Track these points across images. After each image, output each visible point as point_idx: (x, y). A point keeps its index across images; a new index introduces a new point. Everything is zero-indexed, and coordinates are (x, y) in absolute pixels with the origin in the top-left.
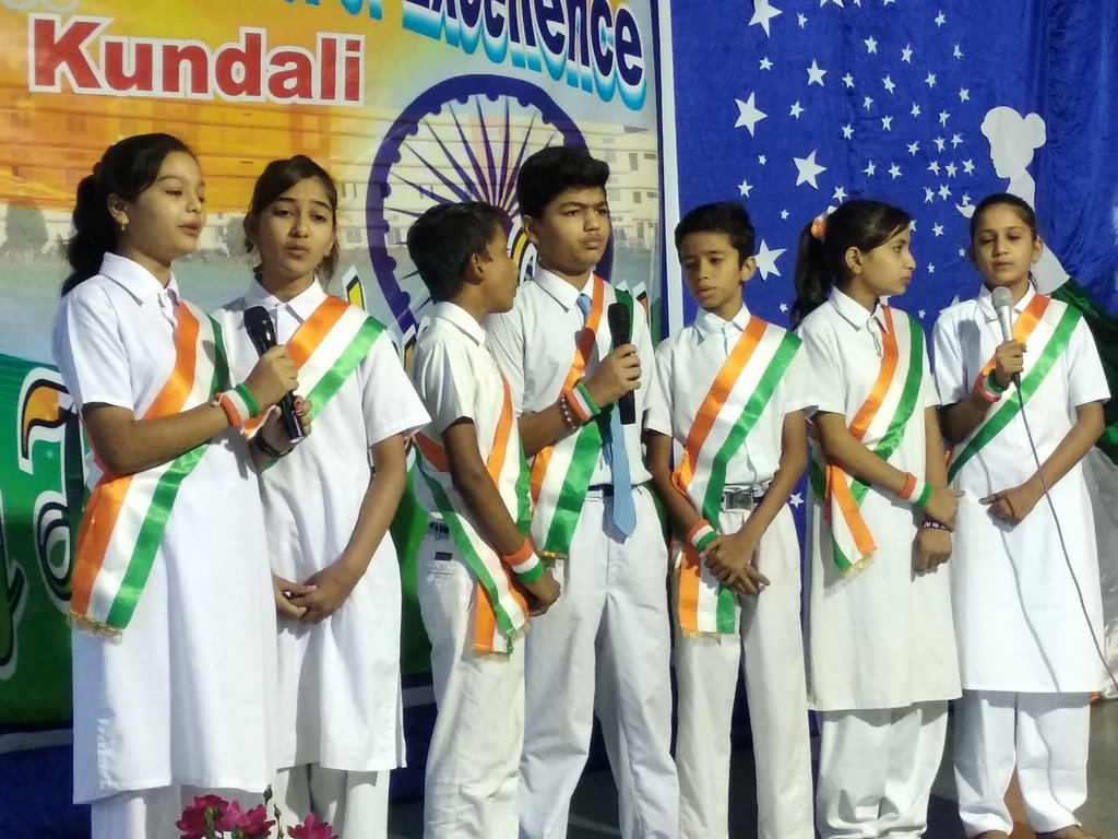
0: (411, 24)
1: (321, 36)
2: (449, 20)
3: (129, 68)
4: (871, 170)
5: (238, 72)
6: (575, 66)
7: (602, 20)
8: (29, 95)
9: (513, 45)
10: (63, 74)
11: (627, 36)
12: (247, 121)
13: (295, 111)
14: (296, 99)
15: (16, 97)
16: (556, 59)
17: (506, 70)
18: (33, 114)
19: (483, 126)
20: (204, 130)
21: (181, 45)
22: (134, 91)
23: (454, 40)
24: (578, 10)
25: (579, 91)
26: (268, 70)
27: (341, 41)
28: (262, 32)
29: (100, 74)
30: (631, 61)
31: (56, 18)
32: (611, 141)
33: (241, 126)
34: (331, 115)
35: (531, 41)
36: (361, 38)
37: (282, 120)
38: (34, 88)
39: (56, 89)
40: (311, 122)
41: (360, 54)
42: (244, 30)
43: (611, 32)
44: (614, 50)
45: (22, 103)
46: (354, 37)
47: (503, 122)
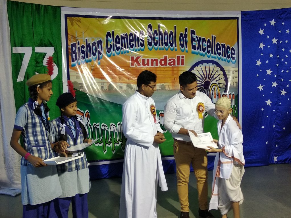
0: (193, 53)
1: (177, 56)
2: (200, 52)
3: (146, 63)
4: (283, 71)
5: (163, 62)
6: (223, 57)
7: (228, 49)
8: (130, 68)
9: (212, 55)
10: (136, 65)
11: (233, 52)
12: (165, 70)
13: (173, 68)
14: (173, 66)
15: (128, 68)
16: (219, 56)
17: (210, 59)
18: (131, 70)
19: (206, 68)
20: (158, 71)
21: (154, 59)
22: (146, 66)
23: (201, 55)
24: (224, 48)
25: (223, 62)
26: (168, 62)
27: (181, 56)
28: (167, 56)
29: (141, 64)
30: (233, 56)
31: (134, 56)
32: (229, 69)
33: (164, 70)
34: (179, 68)
35: (215, 54)
36: (184, 56)
37: (171, 69)
38: (131, 66)
39: (135, 66)
40: (175, 69)
41: (184, 58)
42: (164, 56)
43: (230, 51)
44: (230, 54)
45: (129, 69)
46: (183, 56)
47: (209, 67)
